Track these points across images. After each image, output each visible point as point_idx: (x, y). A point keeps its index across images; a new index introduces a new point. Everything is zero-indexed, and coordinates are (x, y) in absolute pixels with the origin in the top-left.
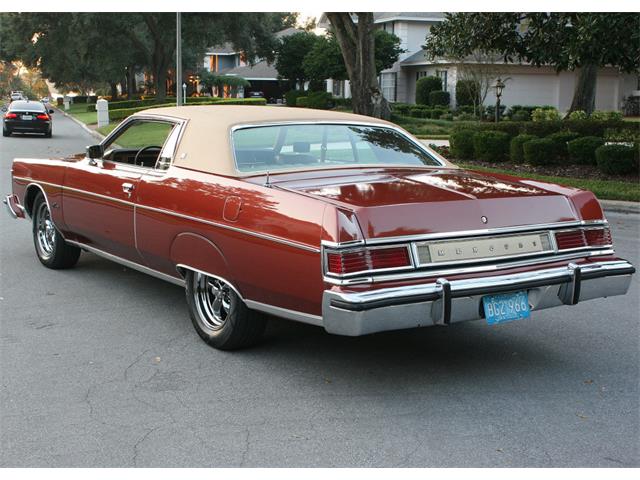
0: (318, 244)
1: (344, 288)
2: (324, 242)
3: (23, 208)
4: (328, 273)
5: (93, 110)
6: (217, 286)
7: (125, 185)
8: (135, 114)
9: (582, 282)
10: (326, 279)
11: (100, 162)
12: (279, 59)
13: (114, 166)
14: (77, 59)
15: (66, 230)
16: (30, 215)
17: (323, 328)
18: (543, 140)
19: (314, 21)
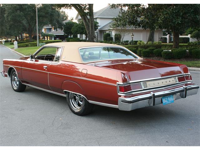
0: (116, 83)
1: (125, 97)
2: (117, 83)
3: (7, 74)
4: (120, 92)
5: (13, 44)
6: (78, 96)
7: (44, 66)
8: (45, 45)
9: (187, 91)
10: (119, 94)
11: (34, 60)
12: (64, 29)
13: (38, 61)
14: (6, 30)
15: (23, 80)
16: (10, 76)
17: (118, 109)
18: (147, 50)
19: (73, 18)
